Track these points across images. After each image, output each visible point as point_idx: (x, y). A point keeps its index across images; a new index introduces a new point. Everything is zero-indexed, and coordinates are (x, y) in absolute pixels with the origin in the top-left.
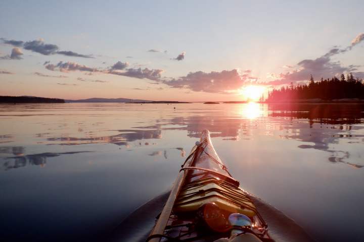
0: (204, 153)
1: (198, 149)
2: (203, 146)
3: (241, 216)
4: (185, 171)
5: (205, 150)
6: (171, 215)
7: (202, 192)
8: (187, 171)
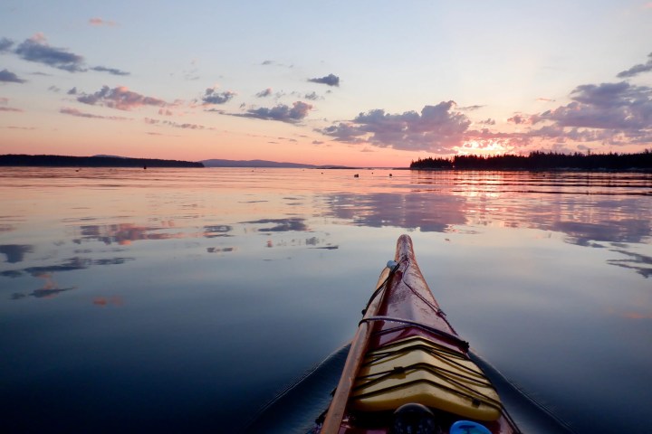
0: (402, 284)
1: (392, 275)
2: (401, 269)
3: (473, 427)
4: (368, 323)
5: (405, 276)
6: (344, 418)
7: (399, 372)
8: (371, 323)
